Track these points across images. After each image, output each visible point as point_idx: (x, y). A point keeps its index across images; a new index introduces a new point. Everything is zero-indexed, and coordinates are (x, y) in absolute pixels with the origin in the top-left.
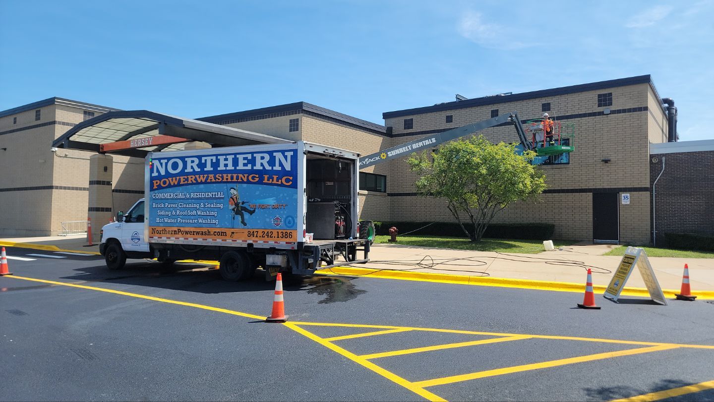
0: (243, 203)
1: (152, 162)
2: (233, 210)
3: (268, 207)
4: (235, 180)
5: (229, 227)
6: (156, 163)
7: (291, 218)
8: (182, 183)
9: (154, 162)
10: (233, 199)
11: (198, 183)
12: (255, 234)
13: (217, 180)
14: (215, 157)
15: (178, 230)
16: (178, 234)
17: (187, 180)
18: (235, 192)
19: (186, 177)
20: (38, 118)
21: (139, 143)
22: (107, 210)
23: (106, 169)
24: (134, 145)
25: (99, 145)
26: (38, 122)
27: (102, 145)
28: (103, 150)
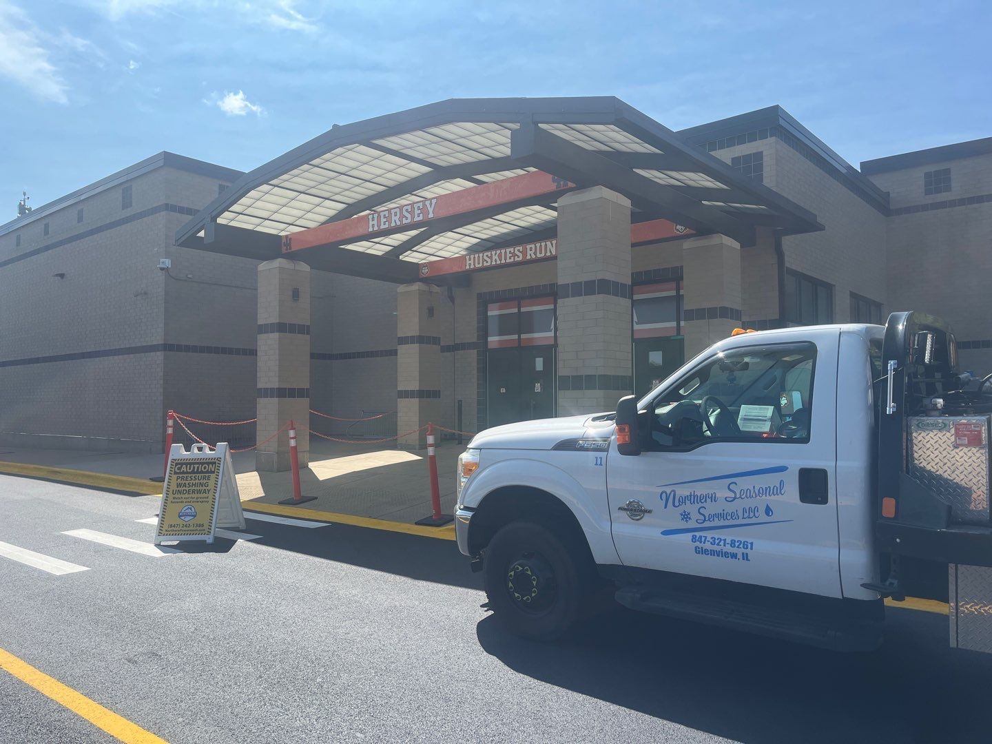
20: (126, 204)
21: (394, 218)
22: (301, 393)
23: (296, 294)
24: (379, 225)
25: (280, 237)
26: (128, 212)
27: (287, 236)
28: (290, 249)
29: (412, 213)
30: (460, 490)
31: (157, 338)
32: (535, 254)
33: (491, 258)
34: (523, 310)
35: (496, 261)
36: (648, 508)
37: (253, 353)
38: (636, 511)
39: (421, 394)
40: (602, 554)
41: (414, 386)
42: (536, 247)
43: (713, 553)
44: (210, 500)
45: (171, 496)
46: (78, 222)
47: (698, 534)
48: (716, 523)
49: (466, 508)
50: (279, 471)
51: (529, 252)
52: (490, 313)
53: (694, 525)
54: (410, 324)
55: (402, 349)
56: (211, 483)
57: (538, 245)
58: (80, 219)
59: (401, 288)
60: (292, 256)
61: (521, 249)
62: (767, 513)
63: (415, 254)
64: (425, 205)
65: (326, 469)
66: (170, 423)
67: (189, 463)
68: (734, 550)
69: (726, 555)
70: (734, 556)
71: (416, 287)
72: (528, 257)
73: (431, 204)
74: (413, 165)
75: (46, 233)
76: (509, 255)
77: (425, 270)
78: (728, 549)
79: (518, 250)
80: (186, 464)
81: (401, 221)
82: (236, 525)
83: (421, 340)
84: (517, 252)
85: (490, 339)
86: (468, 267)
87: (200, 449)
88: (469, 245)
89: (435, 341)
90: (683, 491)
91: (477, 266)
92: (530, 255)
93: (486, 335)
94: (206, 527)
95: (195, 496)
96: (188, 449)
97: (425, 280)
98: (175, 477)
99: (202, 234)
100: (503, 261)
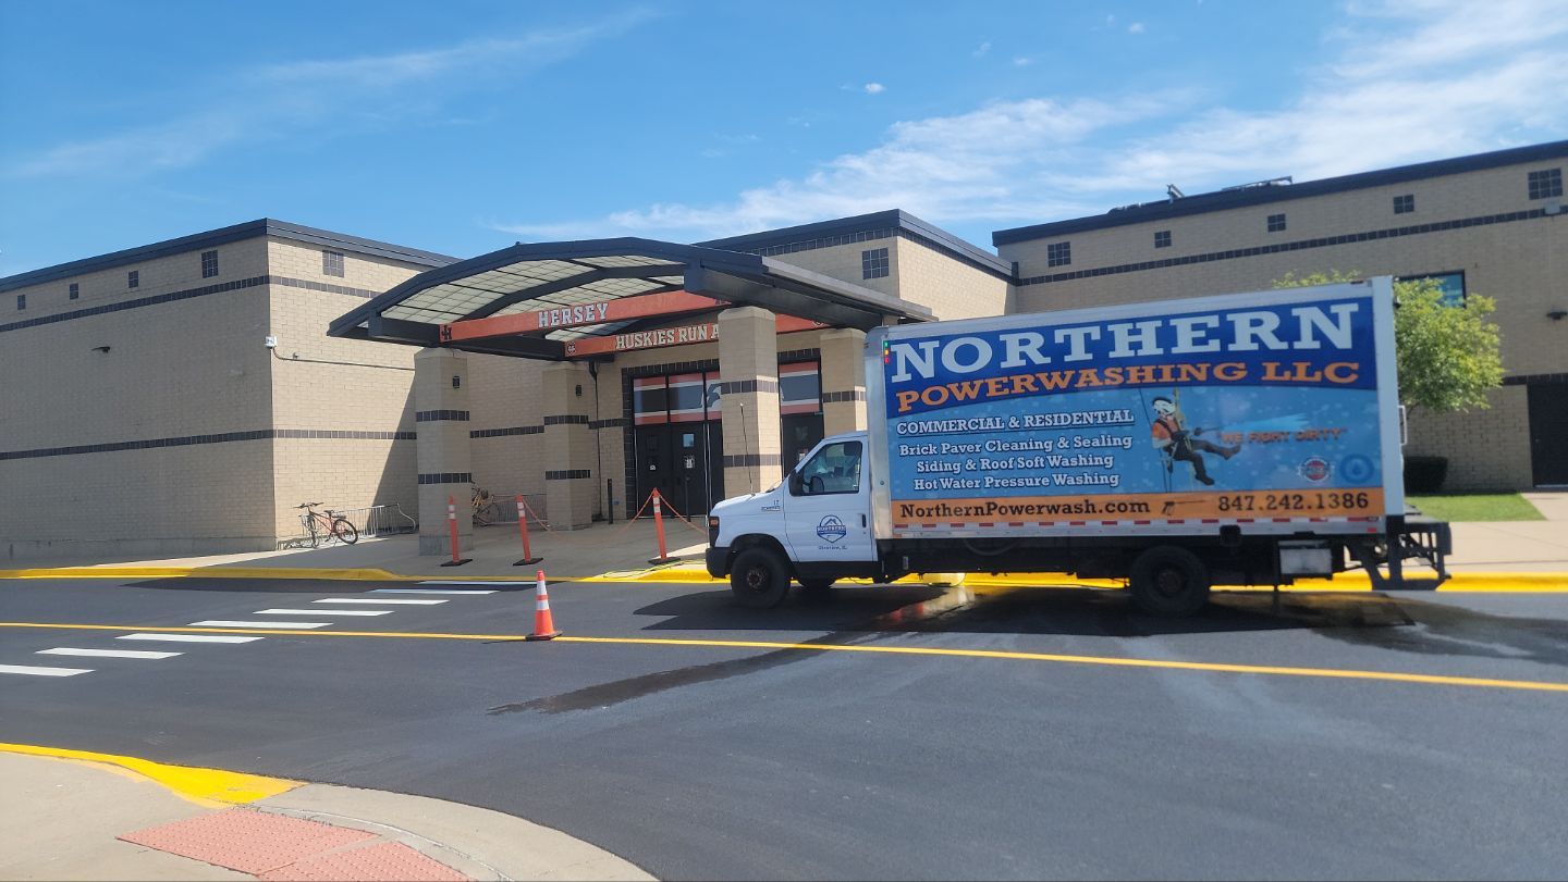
0: (1198, 432)
1: (889, 348)
2: (1168, 449)
3: (1282, 437)
4: (1167, 377)
5: (1157, 489)
6: (904, 351)
7: (1359, 462)
8: (992, 392)
9: (894, 348)
10: (1166, 426)
11: (1043, 392)
12: (1245, 503)
13: (1108, 382)
14: (1098, 328)
15: (989, 504)
16: (989, 514)
17: (1011, 385)
18: (1171, 408)
19: (1005, 380)
21: (565, 316)
22: (464, 478)
23: (456, 382)
24: (550, 323)
25: (438, 326)
26: (212, 282)
27: (446, 326)
28: (450, 338)
29: (583, 314)
32: (687, 337)
33: (642, 339)
35: (647, 342)
39: (572, 475)
41: (565, 466)
42: (687, 330)
46: (131, 286)
51: (681, 336)
52: (635, 389)
54: (560, 403)
55: (550, 429)
57: (690, 329)
58: (133, 283)
59: (547, 367)
60: (451, 345)
61: (673, 331)
64: (596, 308)
71: (563, 366)
72: (679, 341)
73: (602, 307)
74: (581, 268)
76: (659, 338)
77: (572, 349)
79: (671, 333)
81: (572, 319)
83: (569, 419)
84: (669, 335)
85: (637, 416)
86: (618, 348)
89: (583, 420)
92: (682, 338)
93: (633, 412)
97: (572, 358)
99: (364, 325)
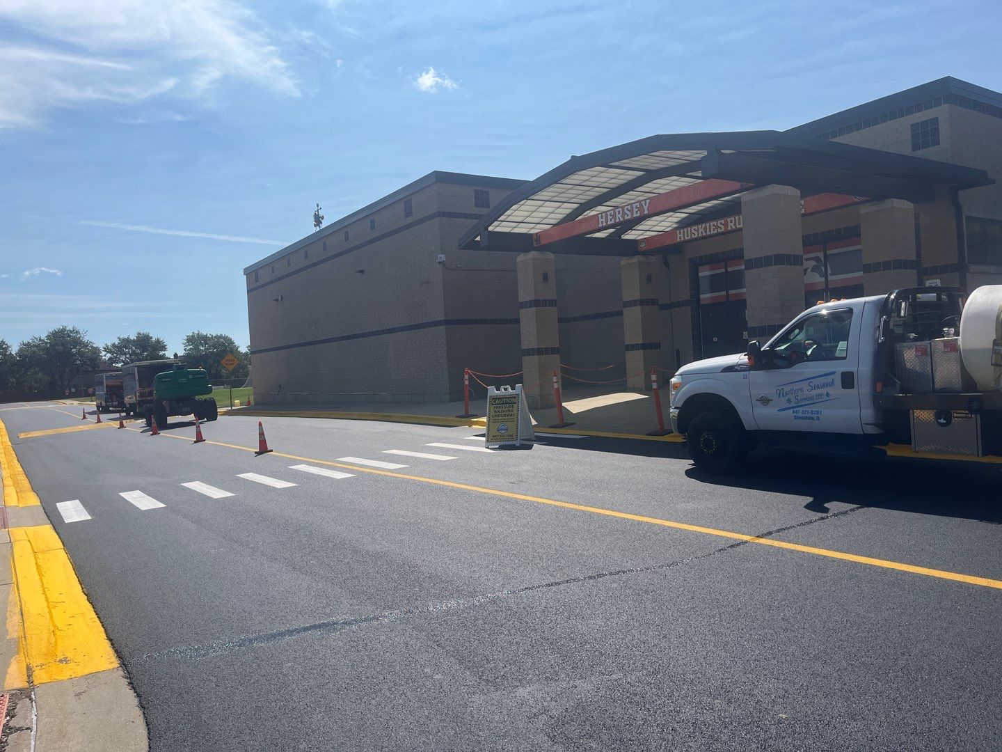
20: (408, 213)
21: (618, 215)
22: (553, 351)
23: (545, 277)
24: (607, 222)
25: (531, 235)
26: (410, 220)
27: (536, 234)
28: (540, 243)
29: (631, 211)
30: (672, 398)
31: (441, 316)
32: (735, 225)
33: (698, 231)
34: (730, 269)
35: (702, 233)
36: (770, 398)
37: (517, 321)
38: (765, 401)
39: (644, 346)
40: (749, 424)
41: (639, 340)
42: (735, 219)
43: (802, 418)
44: (515, 420)
45: (492, 418)
46: (372, 229)
47: (796, 409)
48: (804, 403)
49: (676, 408)
50: (542, 408)
51: (730, 224)
52: (701, 275)
53: (794, 405)
54: (632, 289)
55: (626, 311)
56: (515, 409)
57: (737, 218)
58: (373, 227)
59: (624, 261)
60: (542, 249)
61: (723, 222)
62: (827, 396)
63: (634, 232)
64: (641, 205)
65: (576, 407)
66: (466, 377)
67: (500, 398)
68: (812, 416)
69: (809, 418)
70: (813, 418)
71: (636, 259)
72: (729, 228)
73: (646, 204)
74: (630, 172)
75: (347, 239)
76: (712, 228)
77: (643, 245)
78: (810, 415)
79: (721, 223)
80: (499, 399)
81: (623, 217)
82: (530, 437)
83: (642, 302)
84: (719, 225)
85: (702, 296)
86: (678, 240)
87: (506, 389)
88: (679, 219)
89: (653, 302)
90: (787, 389)
91: (686, 238)
93: (698, 293)
94: (514, 437)
95: (506, 418)
96: (498, 389)
97: (645, 253)
98: (493, 407)
99: (478, 238)
100: (708, 233)
